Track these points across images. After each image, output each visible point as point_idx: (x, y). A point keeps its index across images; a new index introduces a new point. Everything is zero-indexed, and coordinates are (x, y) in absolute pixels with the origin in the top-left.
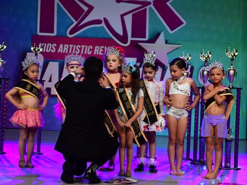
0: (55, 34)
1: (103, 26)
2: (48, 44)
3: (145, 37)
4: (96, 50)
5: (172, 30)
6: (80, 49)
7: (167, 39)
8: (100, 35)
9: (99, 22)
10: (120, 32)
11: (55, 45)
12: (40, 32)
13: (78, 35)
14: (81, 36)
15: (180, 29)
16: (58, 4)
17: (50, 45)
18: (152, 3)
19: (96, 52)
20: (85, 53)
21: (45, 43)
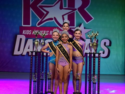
0: (30, 25)
1: (54, 21)
2: (28, 31)
3: (74, 26)
4: (50, 33)
5: (87, 22)
6: (43, 32)
7: (85, 26)
8: (53, 26)
9: (52, 19)
11: (31, 31)
12: (24, 25)
14: (43, 26)
16: (32, 11)
17: (29, 31)
18: (77, 9)
19: (51, 34)
21: (26, 30)
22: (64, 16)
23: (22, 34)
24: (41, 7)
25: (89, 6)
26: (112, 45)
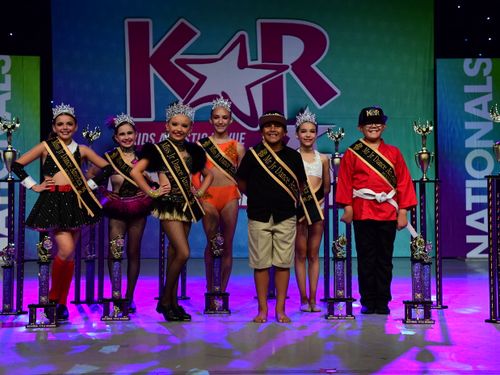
0: (152, 119)
2: (144, 134)
5: (321, 104)
10: (247, 111)
11: (154, 135)
12: (132, 117)
15: (333, 102)
16: (155, 75)
17: (147, 135)
18: (291, 67)
22: (251, 89)
24: (182, 62)
25: (326, 57)
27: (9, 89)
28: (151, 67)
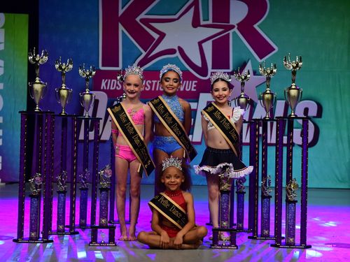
0: (120, 68)
1: (177, 57)
2: (113, 81)
3: (229, 68)
5: (261, 59)
6: (151, 85)
9: (172, 51)
10: (198, 63)
12: (103, 66)
13: (148, 68)
14: (152, 69)
15: (271, 56)
16: (123, 32)
18: (236, 26)
20: (157, 89)
21: (108, 79)
22: (203, 45)
23: (100, 90)
24: (146, 21)
25: (266, 19)
26: (324, 114)
27: (3, 41)
28: (120, 24)
